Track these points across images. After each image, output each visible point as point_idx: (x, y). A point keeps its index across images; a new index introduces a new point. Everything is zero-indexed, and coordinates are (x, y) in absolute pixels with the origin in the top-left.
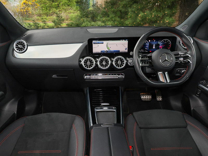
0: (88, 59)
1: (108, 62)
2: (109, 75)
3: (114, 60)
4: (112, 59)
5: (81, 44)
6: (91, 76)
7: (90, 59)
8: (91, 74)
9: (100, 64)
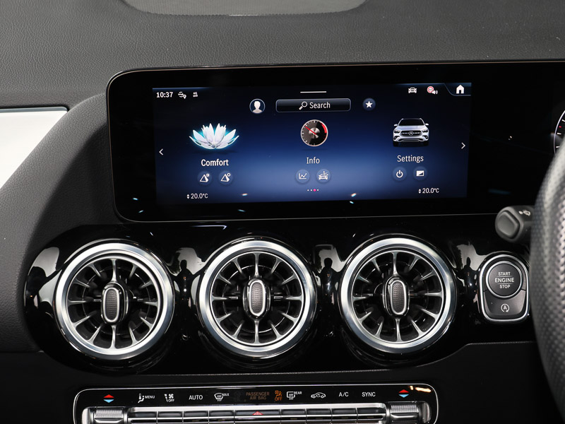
0: (105, 265)
1: (295, 288)
2: (297, 400)
3: (350, 267)
4: (329, 262)
5: (50, 120)
6: (137, 409)
7: (124, 267)
8: (136, 393)
9: (218, 308)
